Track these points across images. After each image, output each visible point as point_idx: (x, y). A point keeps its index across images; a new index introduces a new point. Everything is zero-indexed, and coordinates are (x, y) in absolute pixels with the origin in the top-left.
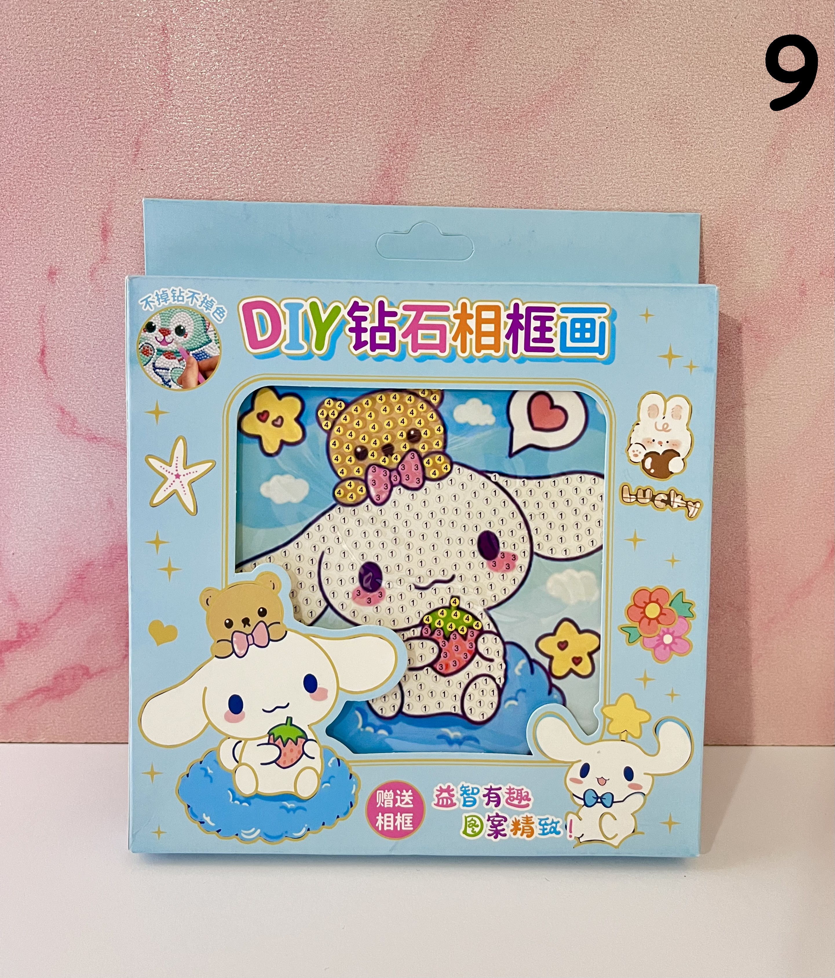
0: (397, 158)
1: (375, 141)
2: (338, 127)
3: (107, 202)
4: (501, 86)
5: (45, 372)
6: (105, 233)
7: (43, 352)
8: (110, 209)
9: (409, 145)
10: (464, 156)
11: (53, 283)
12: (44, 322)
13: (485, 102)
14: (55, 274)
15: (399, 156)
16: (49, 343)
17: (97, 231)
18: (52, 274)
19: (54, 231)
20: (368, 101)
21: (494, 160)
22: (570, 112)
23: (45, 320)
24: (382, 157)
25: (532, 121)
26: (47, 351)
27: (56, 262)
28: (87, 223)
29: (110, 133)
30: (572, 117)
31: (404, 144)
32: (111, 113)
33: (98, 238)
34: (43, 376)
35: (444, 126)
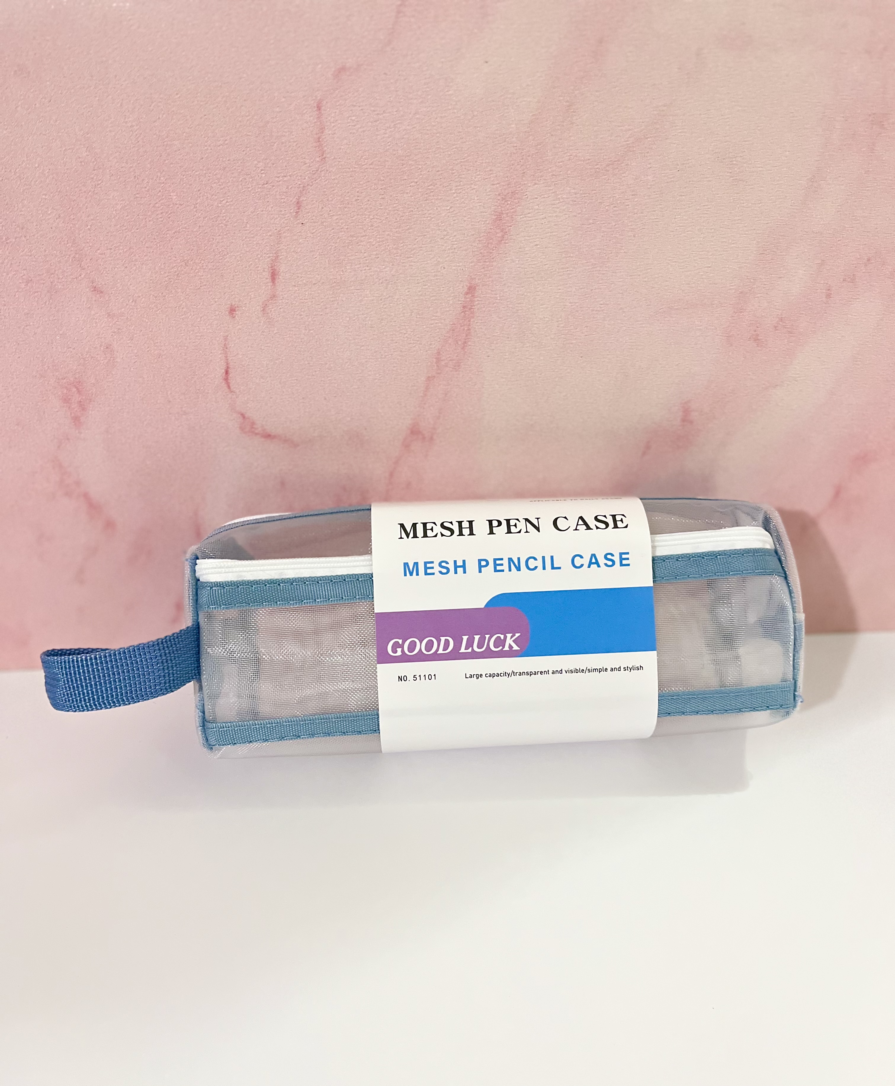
0: (508, 204)
1: (490, 191)
2: (461, 181)
3: (275, 251)
4: (594, 141)
5: (229, 387)
6: (274, 276)
7: (227, 372)
8: (278, 256)
9: (517, 193)
10: (561, 201)
11: (234, 318)
12: (227, 348)
13: (580, 154)
14: (235, 311)
15: (509, 202)
16: (231, 365)
17: (267, 275)
18: (232, 310)
19: (233, 276)
20: (484, 159)
21: (586, 203)
22: (649, 159)
23: (228, 347)
24: (496, 204)
25: (617, 168)
26: (230, 371)
27: (235, 301)
28: (259, 268)
29: (275, 195)
30: (650, 164)
31: (513, 193)
32: (277, 179)
33: (268, 280)
34: (227, 390)
35: (546, 177)
